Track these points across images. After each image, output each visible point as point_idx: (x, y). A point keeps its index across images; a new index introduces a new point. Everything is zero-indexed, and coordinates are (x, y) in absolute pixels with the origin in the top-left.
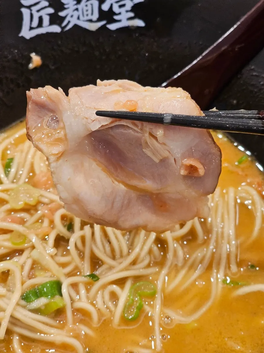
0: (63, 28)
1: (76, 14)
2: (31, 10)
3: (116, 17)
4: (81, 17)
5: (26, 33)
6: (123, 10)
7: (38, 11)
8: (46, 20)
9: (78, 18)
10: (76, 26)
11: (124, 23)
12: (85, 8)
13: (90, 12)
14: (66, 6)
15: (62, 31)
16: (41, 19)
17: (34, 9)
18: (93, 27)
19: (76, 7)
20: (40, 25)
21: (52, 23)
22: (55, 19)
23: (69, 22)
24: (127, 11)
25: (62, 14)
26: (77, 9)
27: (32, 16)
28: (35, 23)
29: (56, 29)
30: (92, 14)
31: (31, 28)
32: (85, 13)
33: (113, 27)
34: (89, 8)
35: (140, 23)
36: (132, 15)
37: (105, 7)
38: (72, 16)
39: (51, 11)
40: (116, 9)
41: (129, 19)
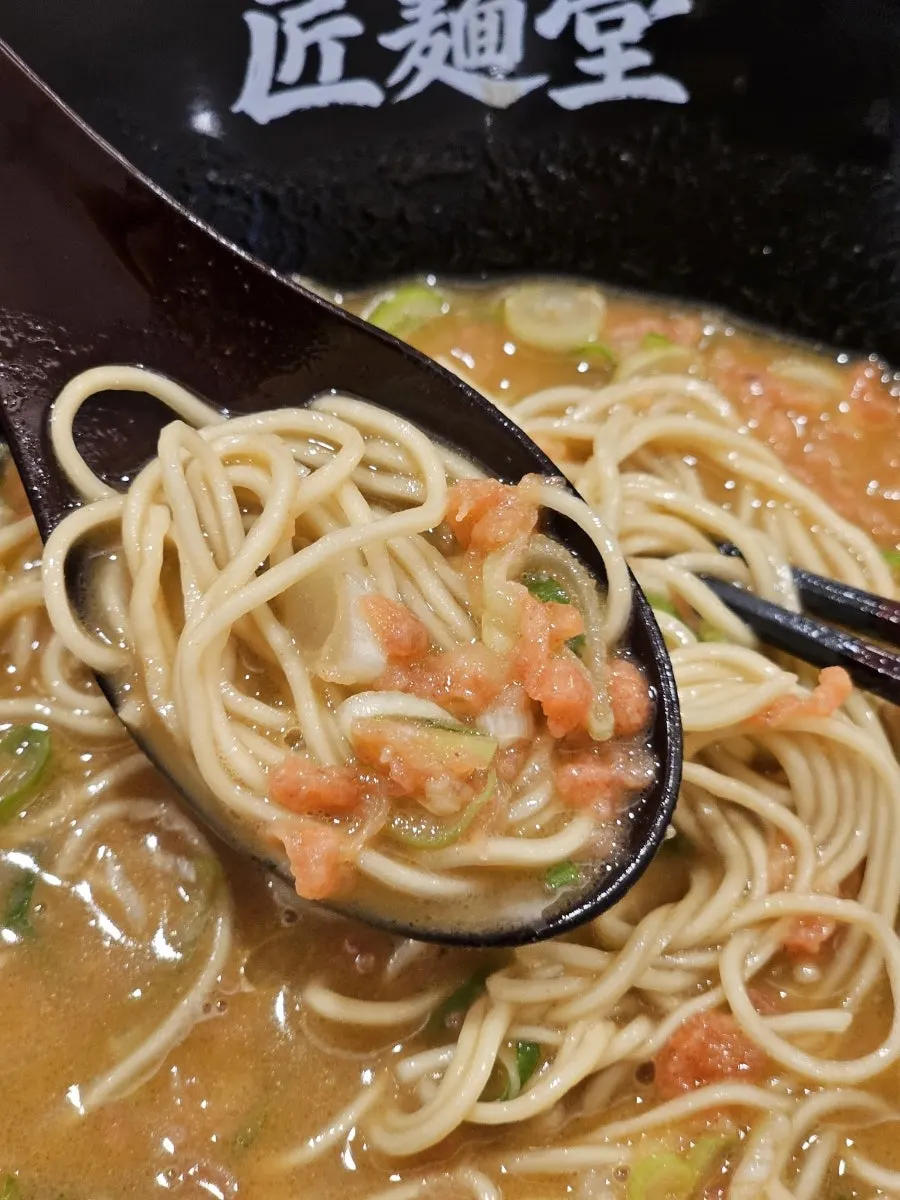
0: (390, 92)
1: (441, 43)
2: (280, 21)
3: (585, 65)
4: (459, 57)
5: (258, 102)
6: (611, 40)
7: (306, 25)
8: (333, 60)
9: (449, 59)
10: (437, 87)
11: (615, 88)
12: (475, 26)
13: (492, 38)
14: (407, 14)
15: (386, 104)
16: (313, 54)
17: (293, 17)
18: (503, 93)
19: (441, 18)
20: (310, 74)
21: (350, 71)
22: (365, 59)
23: (414, 71)
24: (627, 46)
25: (391, 41)
26: (446, 28)
27: (282, 41)
28: (292, 69)
29: (365, 93)
30: (499, 47)
31: (277, 87)
32: (475, 43)
33: (571, 98)
34: (491, 24)
35: (669, 90)
36: (643, 58)
37: (550, 25)
38: (426, 51)
39: (352, 27)
40: (587, 34)
41: (633, 73)
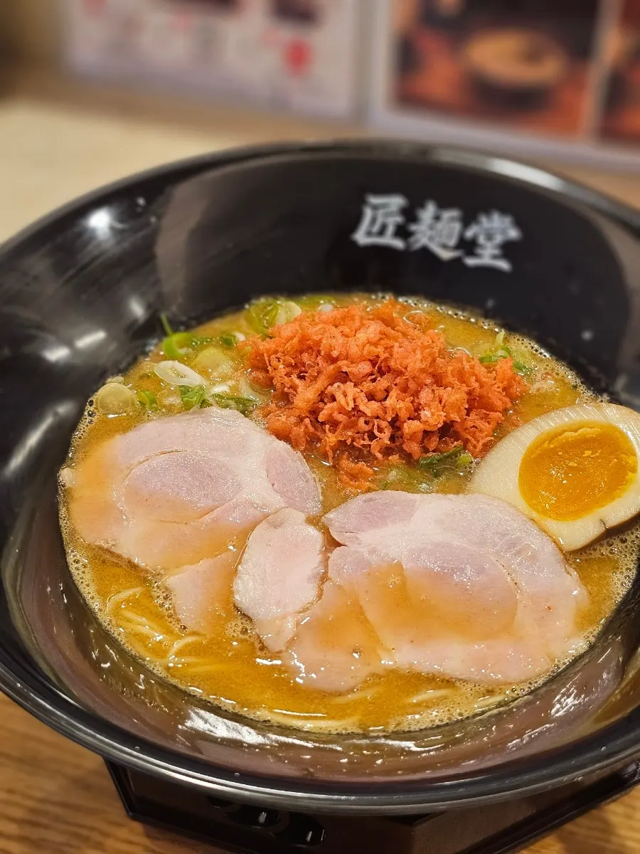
0: (407, 246)
2: (376, 212)
3: (478, 251)
4: (435, 238)
5: (361, 237)
6: (489, 245)
7: (385, 216)
8: (390, 230)
9: (431, 238)
10: (425, 251)
11: (486, 261)
14: (420, 221)
15: (405, 250)
16: (384, 226)
17: (380, 212)
18: (446, 255)
20: (382, 232)
21: (396, 235)
22: (402, 232)
23: (418, 240)
24: (493, 247)
25: (413, 227)
27: (374, 219)
28: (376, 228)
29: (399, 244)
30: (449, 237)
31: (369, 234)
33: (471, 261)
35: (504, 265)
36: (496, 252)
37: (469, 234)
39: (400, 220)
40: (481, 240)
41: (495, 257)
